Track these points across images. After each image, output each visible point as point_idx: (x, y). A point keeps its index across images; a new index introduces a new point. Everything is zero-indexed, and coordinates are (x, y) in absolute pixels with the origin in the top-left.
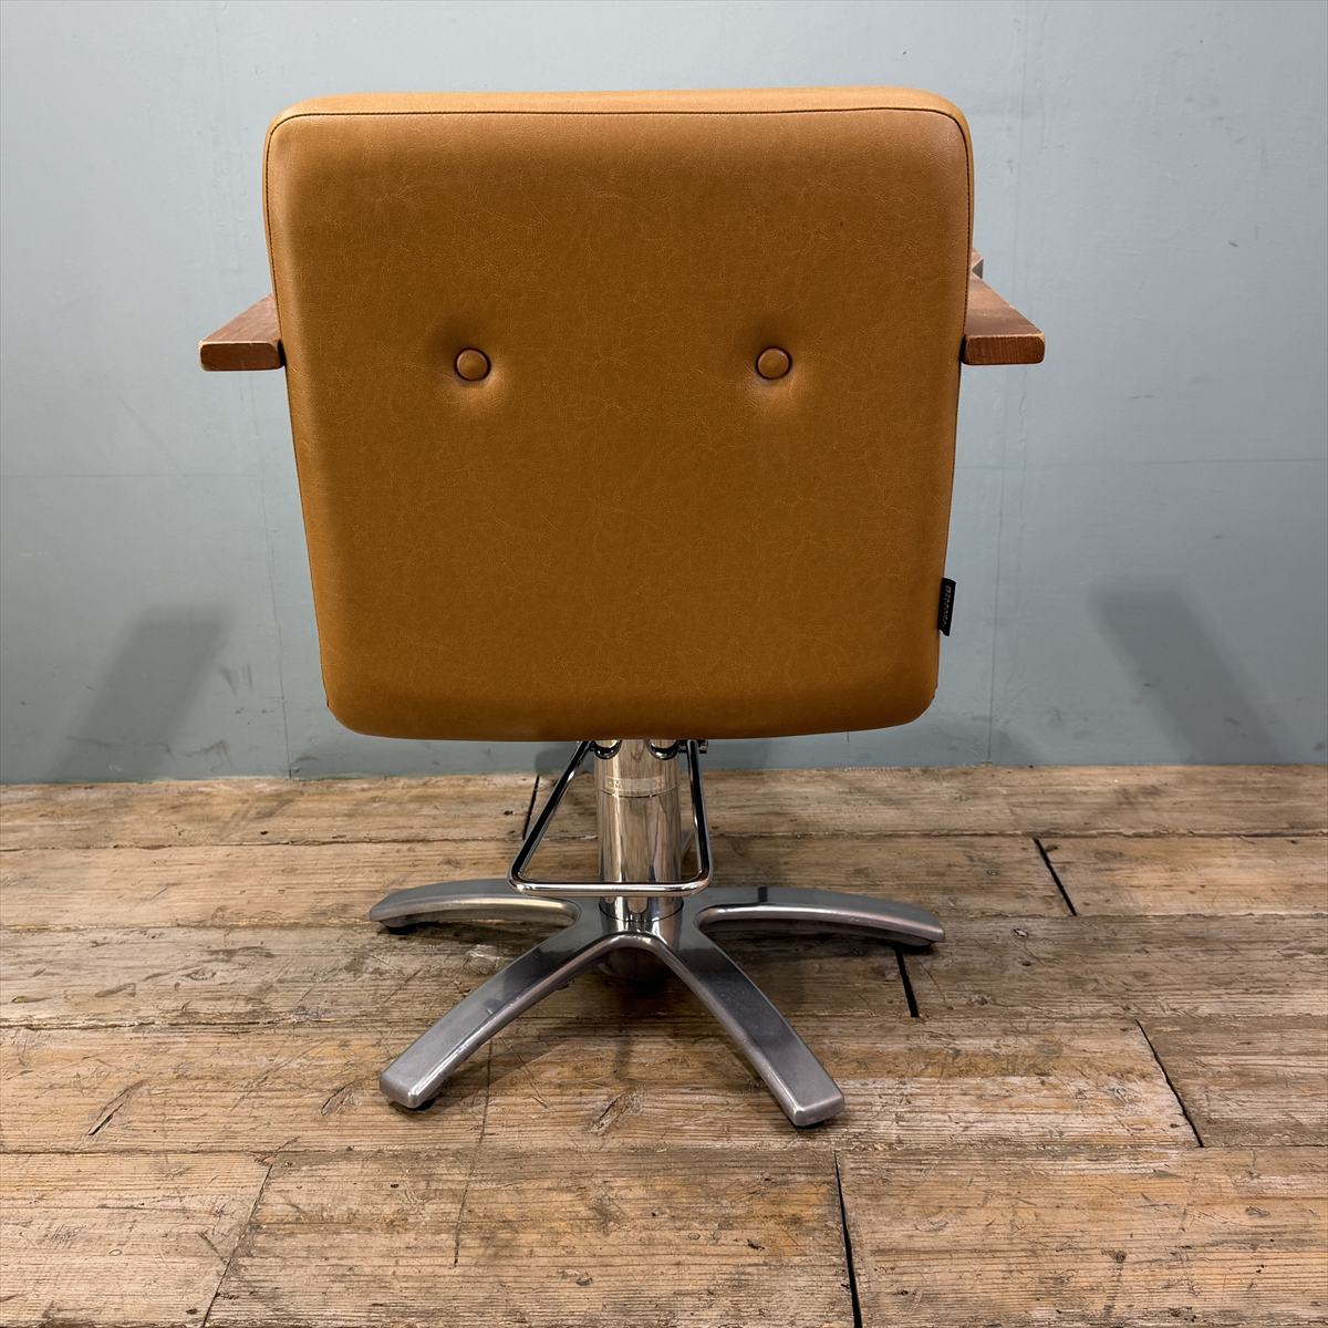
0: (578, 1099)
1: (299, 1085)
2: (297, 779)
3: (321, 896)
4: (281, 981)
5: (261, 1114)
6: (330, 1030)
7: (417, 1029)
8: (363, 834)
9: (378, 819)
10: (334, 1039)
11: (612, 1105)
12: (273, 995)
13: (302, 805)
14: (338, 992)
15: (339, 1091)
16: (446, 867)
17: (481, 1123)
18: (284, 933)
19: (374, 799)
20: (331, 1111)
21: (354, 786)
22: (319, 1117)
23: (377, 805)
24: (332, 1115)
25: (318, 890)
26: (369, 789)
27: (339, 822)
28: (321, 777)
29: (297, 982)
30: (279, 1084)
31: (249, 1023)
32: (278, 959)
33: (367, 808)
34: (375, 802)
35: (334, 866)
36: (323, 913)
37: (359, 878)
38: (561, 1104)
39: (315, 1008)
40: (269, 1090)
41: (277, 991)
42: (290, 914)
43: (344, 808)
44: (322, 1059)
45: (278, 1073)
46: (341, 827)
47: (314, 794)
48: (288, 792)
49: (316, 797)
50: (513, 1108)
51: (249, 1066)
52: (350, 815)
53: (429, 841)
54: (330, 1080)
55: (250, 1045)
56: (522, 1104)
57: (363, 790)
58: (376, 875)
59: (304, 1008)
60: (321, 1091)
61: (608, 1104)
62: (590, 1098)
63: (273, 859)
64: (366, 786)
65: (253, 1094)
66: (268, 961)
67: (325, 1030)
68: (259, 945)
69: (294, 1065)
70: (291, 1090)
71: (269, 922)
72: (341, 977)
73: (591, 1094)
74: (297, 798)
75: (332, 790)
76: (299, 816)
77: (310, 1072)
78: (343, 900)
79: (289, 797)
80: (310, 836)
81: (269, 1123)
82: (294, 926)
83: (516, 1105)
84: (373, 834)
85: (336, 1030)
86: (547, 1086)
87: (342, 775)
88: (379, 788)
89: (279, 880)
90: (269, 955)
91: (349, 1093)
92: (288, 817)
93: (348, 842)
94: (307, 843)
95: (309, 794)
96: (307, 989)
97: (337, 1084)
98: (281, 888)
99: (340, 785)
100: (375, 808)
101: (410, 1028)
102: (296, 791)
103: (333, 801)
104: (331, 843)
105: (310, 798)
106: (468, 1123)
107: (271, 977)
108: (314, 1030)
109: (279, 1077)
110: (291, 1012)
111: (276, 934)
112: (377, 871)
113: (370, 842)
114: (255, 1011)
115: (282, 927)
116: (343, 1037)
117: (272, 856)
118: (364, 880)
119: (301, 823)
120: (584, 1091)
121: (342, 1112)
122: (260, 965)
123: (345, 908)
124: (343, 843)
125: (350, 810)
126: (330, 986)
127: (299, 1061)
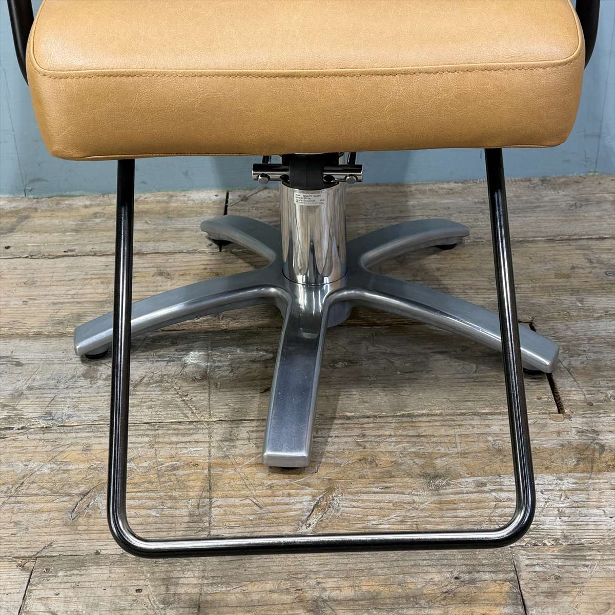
0: (287, 500)
1: (51, 490)
2: (31, 196)
3: (57, 307)
4: (30, 388)
5: (21, 519)
6: (74, 435)
7: (147, 433)
8: (88, 248)
9: (100, 234)
10: (77, 444)
11: (316, 505)
12: (24, 402)
13: (38, 221)
14: (79, 398)
15: (84, 494)
16: (159, 278)
17: (207, 525)
18: (30, 343)
19: (95, 215)
20: (79, 514)
21: (79, 202)
22: (70, 522)
23: (98, 220)
24: (80, 519)
25: (55, 301)
26: (91, 206)
27: (68, 237)
28: (51, 195)
29: (44, 389)
30: (34, 489)
31: (6, 429)
32: (26, 367)
33: (89, 224)
34: (96, 217)
35: (66, 278)
36: (61, 323)
37: (88, 290)
38: (273, 504)
39: (60, 412)
40: (27, 495)
41: (27, 398)
42: (33, 324)
43: (71, 223)
44: (68, 463)
45: (32, 478)
46: (70, 241)
47: (46, 210)
48: (25, 209)
49: (49, 214)
50: (233, 509)
51: (8, 472)
52: (77, 231)
53: (143, 254)
54: (77, 485)
55: (8, 450)
56: (240, 505)
57: (86, 207)
58: (103, 286)
59: (50, 414)
60: (69, 495)
61: (313, 504)
62: (298, 499)
63: (17, 272)
64: (88, 203)
65: (13, 499)
66: (18, 370)
67: (70, 435)
68: (9, 354)
69: (46, 470)
70: (45, 495)
71: (17, 331)
72: (80, 384)
73: (298, 495)
74: (32, 215)
75: (61, 206)
76: (36, 232)
77: (59, 477)
78: (76, 309)
79: (25, 214)
80: (45, 250)
81: (27, 529)
82: (38, 335)
83: (235, 506)
84: (97, 248)
85: (79, 435)
86: (261, 488)
87: (68, 193)
88: (99, 205)
89: (22, 291)
90: (19, 364)
91: (94, 497)
92: (27, 232)
93: (77, 256)
94: (44, 257)
95: (42, 211)
96: (52, 396)
97: (83, 488)
98: (25, 299)
99: (67, 202)
100: (97, 224)
101: (141, 432)
102: (30, 208)
103: (63, 217)
104: (63, 256)
105: (43, 214)
106: (196, 525)
107: (22, 385)
108: (59, 435)
109: (33, 483)
110: (40, 417)
111: (23, 343)
112: (102, 283)
113: (95, 255)
114: (9, 417)
115: (26, 337)
116: (85, 441)
117: (15, 269)
118: (93, 291)
119: (38, 238)
120: (292, 491)
121: (89, 516)
122: (12, 373)
123: (79, 316)
124: (73, 256)
125: (77, 225)
126: (71, 393)
127: (49, 466)
